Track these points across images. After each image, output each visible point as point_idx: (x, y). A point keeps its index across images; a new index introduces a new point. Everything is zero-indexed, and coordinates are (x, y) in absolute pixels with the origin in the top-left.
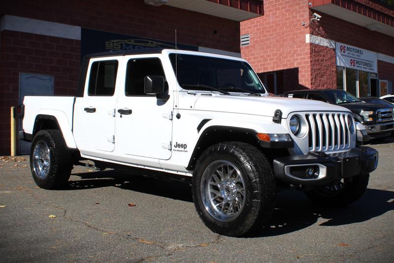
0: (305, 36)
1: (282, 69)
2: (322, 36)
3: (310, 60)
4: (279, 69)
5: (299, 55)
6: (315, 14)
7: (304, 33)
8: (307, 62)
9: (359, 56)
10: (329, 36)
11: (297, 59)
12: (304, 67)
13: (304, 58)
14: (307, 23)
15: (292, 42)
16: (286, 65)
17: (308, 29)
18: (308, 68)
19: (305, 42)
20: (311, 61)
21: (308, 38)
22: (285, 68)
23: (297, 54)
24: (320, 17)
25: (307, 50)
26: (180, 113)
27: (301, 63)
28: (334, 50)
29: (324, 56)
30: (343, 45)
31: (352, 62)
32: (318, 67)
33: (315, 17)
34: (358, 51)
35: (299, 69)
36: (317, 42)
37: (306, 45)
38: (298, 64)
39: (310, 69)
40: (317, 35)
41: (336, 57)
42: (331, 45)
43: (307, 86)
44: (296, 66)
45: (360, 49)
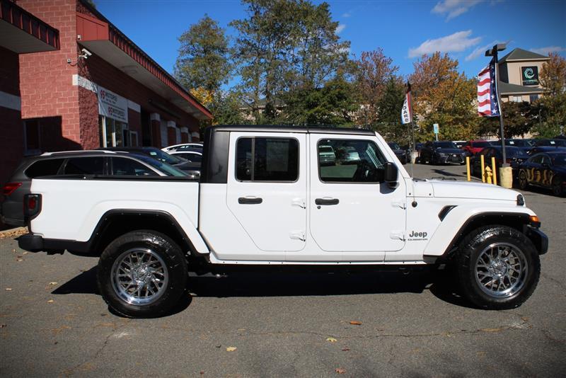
0: (72, 76)
1: (36, 116)
2: (87, 78)
3: (78, 107)
4: (31, 116)
5: (63, 100)
6: (84, 50)
7: (70, 73)
8: (74, 110)
9: (114, 103)
10: (92, 78)
11: (59, 106)
12: (70, 116)
13: (70, 105)
14: (75, 60)
15: (51, 83)
16: (43, 112)
17: (76, 69)
18: (76, 116)
19: (71, 84)
20: (80, 109)
21: (76, 80)
22: (41, 116)
23: (59, 99)
24: (90, 54)
25: (75, 94)
26: (416, 201)
27: (65, 110)
28: (97, 95)
29: (89, 102)
30: (103, 89)
31: (110, 110)
32: (85, 116)
33: (84, 53)
34: (114, 97)
35: (63, 118)
36: (84, 85)
37: (73, 88)
38: (60, 111)
39: (79, 119)
40: (83, 76)
41: (97, 104)
42: (94, 89)
43: (75, 140)
44: (58, 114)
45: (115, 95)
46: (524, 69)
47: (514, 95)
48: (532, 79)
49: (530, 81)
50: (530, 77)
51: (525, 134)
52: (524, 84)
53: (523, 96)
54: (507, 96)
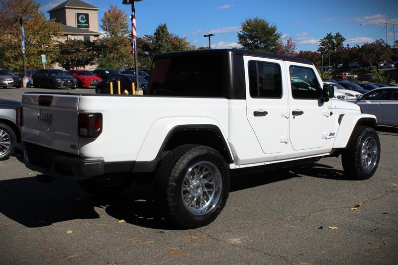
46: (78, 15)
47: (72, 35)
48: (85, 23)
49: (83, 24)
50: (83, 22)
51: (86, 66)
52: (78, 26)
53: (79, 36)
54: (67, 35)
